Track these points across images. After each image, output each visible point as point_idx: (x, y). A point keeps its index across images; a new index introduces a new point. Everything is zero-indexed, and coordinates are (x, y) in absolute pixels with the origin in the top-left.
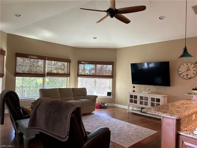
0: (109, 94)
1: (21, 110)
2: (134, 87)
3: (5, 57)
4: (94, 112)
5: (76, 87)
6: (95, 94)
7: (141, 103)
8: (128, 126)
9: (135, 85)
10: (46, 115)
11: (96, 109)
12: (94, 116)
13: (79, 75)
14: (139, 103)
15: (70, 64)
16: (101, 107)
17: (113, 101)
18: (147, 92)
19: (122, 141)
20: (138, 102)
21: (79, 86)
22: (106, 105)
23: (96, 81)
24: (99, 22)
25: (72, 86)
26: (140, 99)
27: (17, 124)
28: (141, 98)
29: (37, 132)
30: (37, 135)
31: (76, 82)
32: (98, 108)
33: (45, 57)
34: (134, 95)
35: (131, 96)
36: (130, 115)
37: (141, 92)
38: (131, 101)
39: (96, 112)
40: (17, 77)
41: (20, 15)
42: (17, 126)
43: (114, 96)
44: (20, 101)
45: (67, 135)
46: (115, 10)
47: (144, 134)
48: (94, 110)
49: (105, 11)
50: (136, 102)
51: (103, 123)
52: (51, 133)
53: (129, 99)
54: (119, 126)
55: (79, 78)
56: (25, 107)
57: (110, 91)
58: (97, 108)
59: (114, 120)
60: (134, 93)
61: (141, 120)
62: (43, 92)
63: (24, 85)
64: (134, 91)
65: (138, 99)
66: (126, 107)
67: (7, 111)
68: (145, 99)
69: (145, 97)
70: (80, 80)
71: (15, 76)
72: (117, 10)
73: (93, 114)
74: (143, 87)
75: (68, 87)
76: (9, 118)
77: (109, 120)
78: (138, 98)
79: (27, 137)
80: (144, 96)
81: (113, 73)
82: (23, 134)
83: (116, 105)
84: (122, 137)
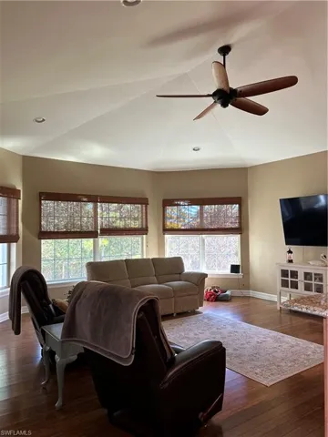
0: (235, 269)
1: (51, 306)
2: (290, 252)
3: (20, 202)
4: (200, 309)
5: (161, 257)
6: (203, 270)
7: (308, 288)
8: (277, 340)
9: (293, 248)
10: (92, 314)
11: (205, 303)
12: (201, 318)
13: (166, 230)
14: (303, 287)
15: (146, 207)
16: (217, 297)
17: (246, 284)
18: (321, 263)
19: (258, 370)
20: (301, 286)
21: (168, 254)
22: (228, 293)
23: (203, 240)
24: (199, 117)
25: (153, 255)
26: (305, 278)
27: (43, 333)
28: (307, 275)
29: (80, 348)
30: (80, 355)
31: (161, 245)
32: (212, 301)
33: (97, 196)
34: (289, 269)
35: (284, 273)
36: (282, 315)
37: (306, 262)
38: (285, 284)
39: (206, 309)
40: (43, 241)
41: (44, 120)
42: (44, 336)
43: (247, 273)
44: (48, 287)
45: (132, 353)
46: (228, 92)
47: (311, 357)
48: (202, 305)
49: (209, 96)
50: (295, 286)
51: (221, 333)
52: (102, 350)
53: (279, 278)
54: (256, 339)
55: (167, 236)
56: (59, 300)
57: (237, 261)
58: (208, 300)
59: (245, 325)
60: (291, 264)
61: (311, 324)
62: (95, 268)
63: (58, 255)
64: (290, 261)
65: (301, 279)
66: (275, 298)
67: (25, 309)
68: (315, 279)
69: (315, 274)
70: (169, 240)
71: (40, 239)
72: (235, 90)
73: (199, 313)
74: (310, 250)
75: (145, 257)
76: (31, 323)
77: (233, 325)
78: (301, 277)
79: (62, 357)
80: (313, 271)
81: (240, 223)
82: (54, 353)
83: (251, 293)
84: (258, 364)
